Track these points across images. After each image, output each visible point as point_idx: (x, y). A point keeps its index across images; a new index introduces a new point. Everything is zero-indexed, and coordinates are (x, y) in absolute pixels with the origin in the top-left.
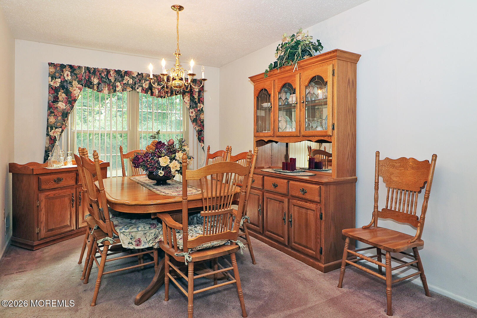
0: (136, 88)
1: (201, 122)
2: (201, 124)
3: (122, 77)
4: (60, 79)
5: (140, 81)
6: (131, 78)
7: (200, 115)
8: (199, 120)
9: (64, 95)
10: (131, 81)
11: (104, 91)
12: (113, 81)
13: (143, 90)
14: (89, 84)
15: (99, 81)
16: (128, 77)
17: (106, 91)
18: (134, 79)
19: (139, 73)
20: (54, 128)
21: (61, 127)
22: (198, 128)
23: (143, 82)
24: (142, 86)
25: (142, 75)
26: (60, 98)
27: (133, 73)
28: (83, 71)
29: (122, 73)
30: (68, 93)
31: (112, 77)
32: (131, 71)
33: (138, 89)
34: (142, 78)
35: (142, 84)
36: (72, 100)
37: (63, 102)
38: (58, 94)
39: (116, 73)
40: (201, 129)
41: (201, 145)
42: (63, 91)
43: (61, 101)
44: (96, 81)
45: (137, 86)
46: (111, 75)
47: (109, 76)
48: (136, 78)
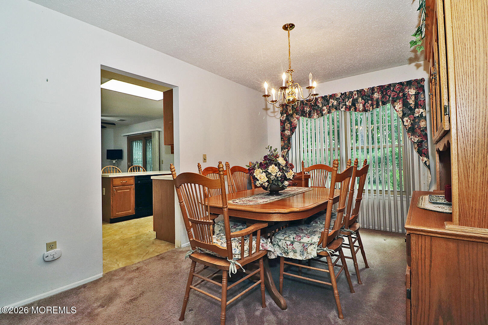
0: (340, 108)
1: (421, 131)
2: (421, 134)
3: (328, 101)
4: (285, 114)
5: (344, 100)
6: (335, 100)
7: (419, 122)
8: (419, 129)
9: (289, 125)
10: (335, 103)
11: (314, 117)
12: (320, 106)
13: (347, 107)
14: (303, 114)
15: (310, 109)
16: (332, 100)
17: (315, 116)
18: (338, 100)
19: (343, 93)
20: (283, 149)
21: (287, 149)
22: (418, 139)
23: (347, 100)
24: (346, 105)
25: (346, 94)
26: (286, 128)
27: (337, 95)
28: (299, 105)
29: (328, 97)
30: (291, 123)
31: (319, 103)
32: (335, 93)
33: (342, 108)
34: (345, 97)
35: (346, 102)
36: (293, 128)
37: (288, 130)
38: (285, 125)
39: (322, 99)
40: (422, 140)
41: (423, 159)
42: (288, 122)
43: (287, 130)
44: (307, 109)
45: (341, 105)
46: (318, 101)
47: (317, 103)
48: (340, 99)
